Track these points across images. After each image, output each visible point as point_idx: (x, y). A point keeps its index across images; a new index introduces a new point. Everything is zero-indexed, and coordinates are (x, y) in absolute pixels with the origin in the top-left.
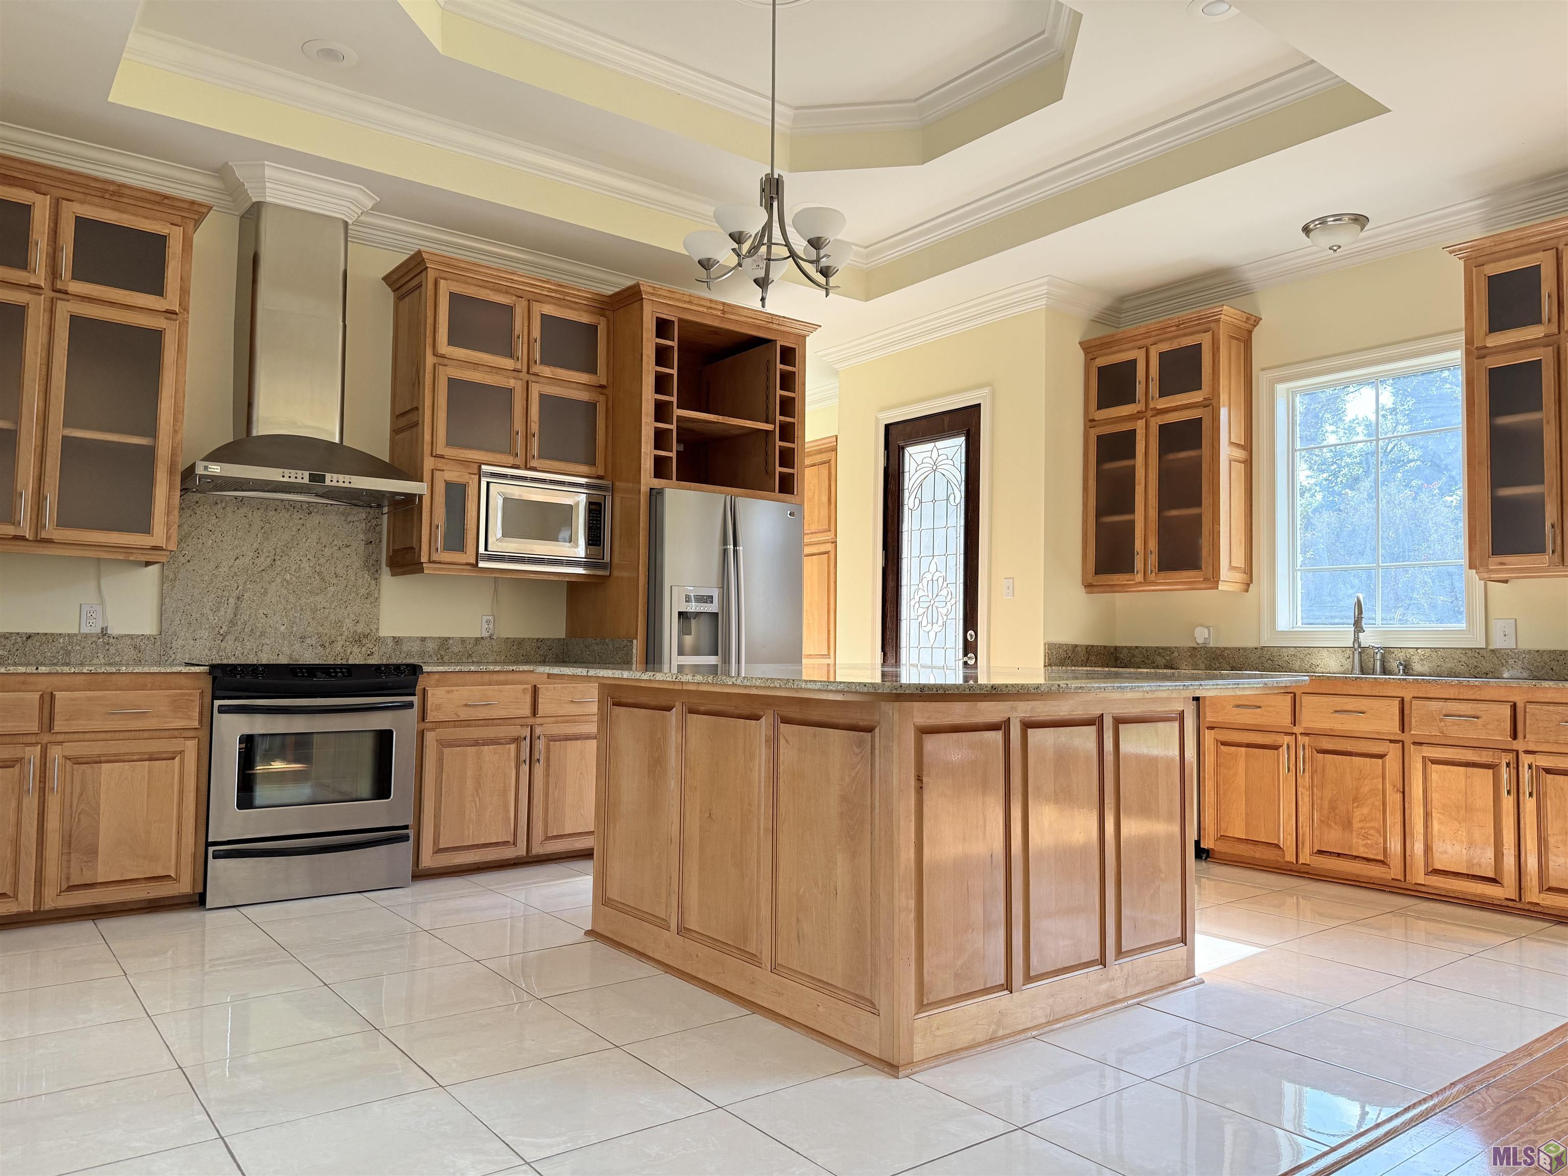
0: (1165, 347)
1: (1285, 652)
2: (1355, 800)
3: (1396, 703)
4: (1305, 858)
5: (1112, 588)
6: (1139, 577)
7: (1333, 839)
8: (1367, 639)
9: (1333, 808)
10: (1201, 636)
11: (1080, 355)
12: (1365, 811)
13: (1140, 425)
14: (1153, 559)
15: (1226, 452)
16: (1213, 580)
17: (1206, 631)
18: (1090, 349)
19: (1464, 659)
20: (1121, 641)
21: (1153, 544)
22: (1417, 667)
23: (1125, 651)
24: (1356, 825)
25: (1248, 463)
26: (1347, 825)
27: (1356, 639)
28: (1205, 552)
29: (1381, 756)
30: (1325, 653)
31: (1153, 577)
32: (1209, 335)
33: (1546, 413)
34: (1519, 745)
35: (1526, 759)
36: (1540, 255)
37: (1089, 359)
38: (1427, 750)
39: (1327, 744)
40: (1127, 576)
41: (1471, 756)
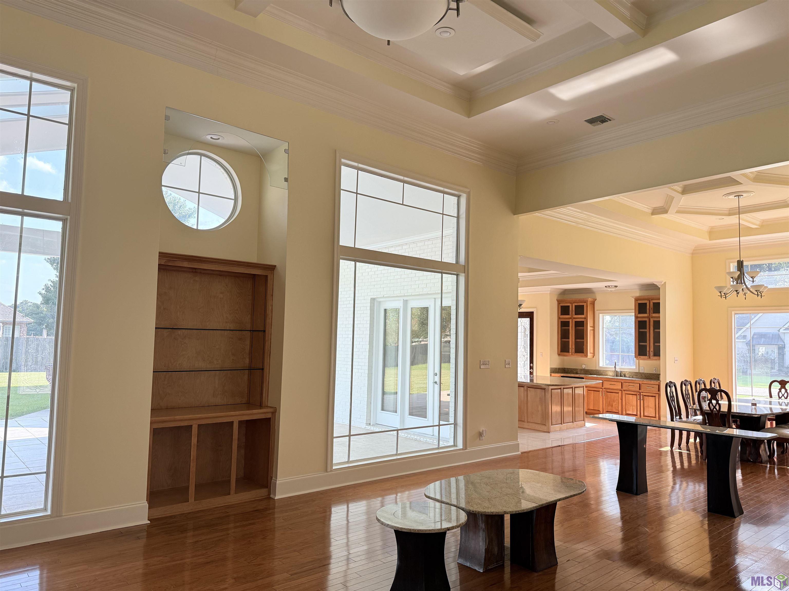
0: (576, 304)
1: (601, 371)
2: (614, 401)
3: (621, 383)
4: (604, 412)
5: (564, 356)
6: (571, 354)
8: (618, 369)
9: (609, 402)
10: (584, 367)
11: (556, 303)
12: (615, 403)
13: (570, 320)
14: (574, 350)
15: (589, 328)
16: (586, 356)
17: (585, 366)
18: (559, 302)
19: (635, 374)
20: (566, 367)
21: (574, 347)
22: (627, 375)
23: (567, 369)
24: (614, 406)
25: (594, 330)
26: (612, 406)
27: (615, 369)
28: (585, 350)
29: (618, 393)
30: (609, 372)
31: (573, 354)
32: (586, 303)
33: (647, 330)
34: (640, 391)
35: (641, 393)
36: (647, 301)
37: (559, 303)
38: (626, 392)
39: (608, 391)
40: (568, 353)
41: (633, 393)
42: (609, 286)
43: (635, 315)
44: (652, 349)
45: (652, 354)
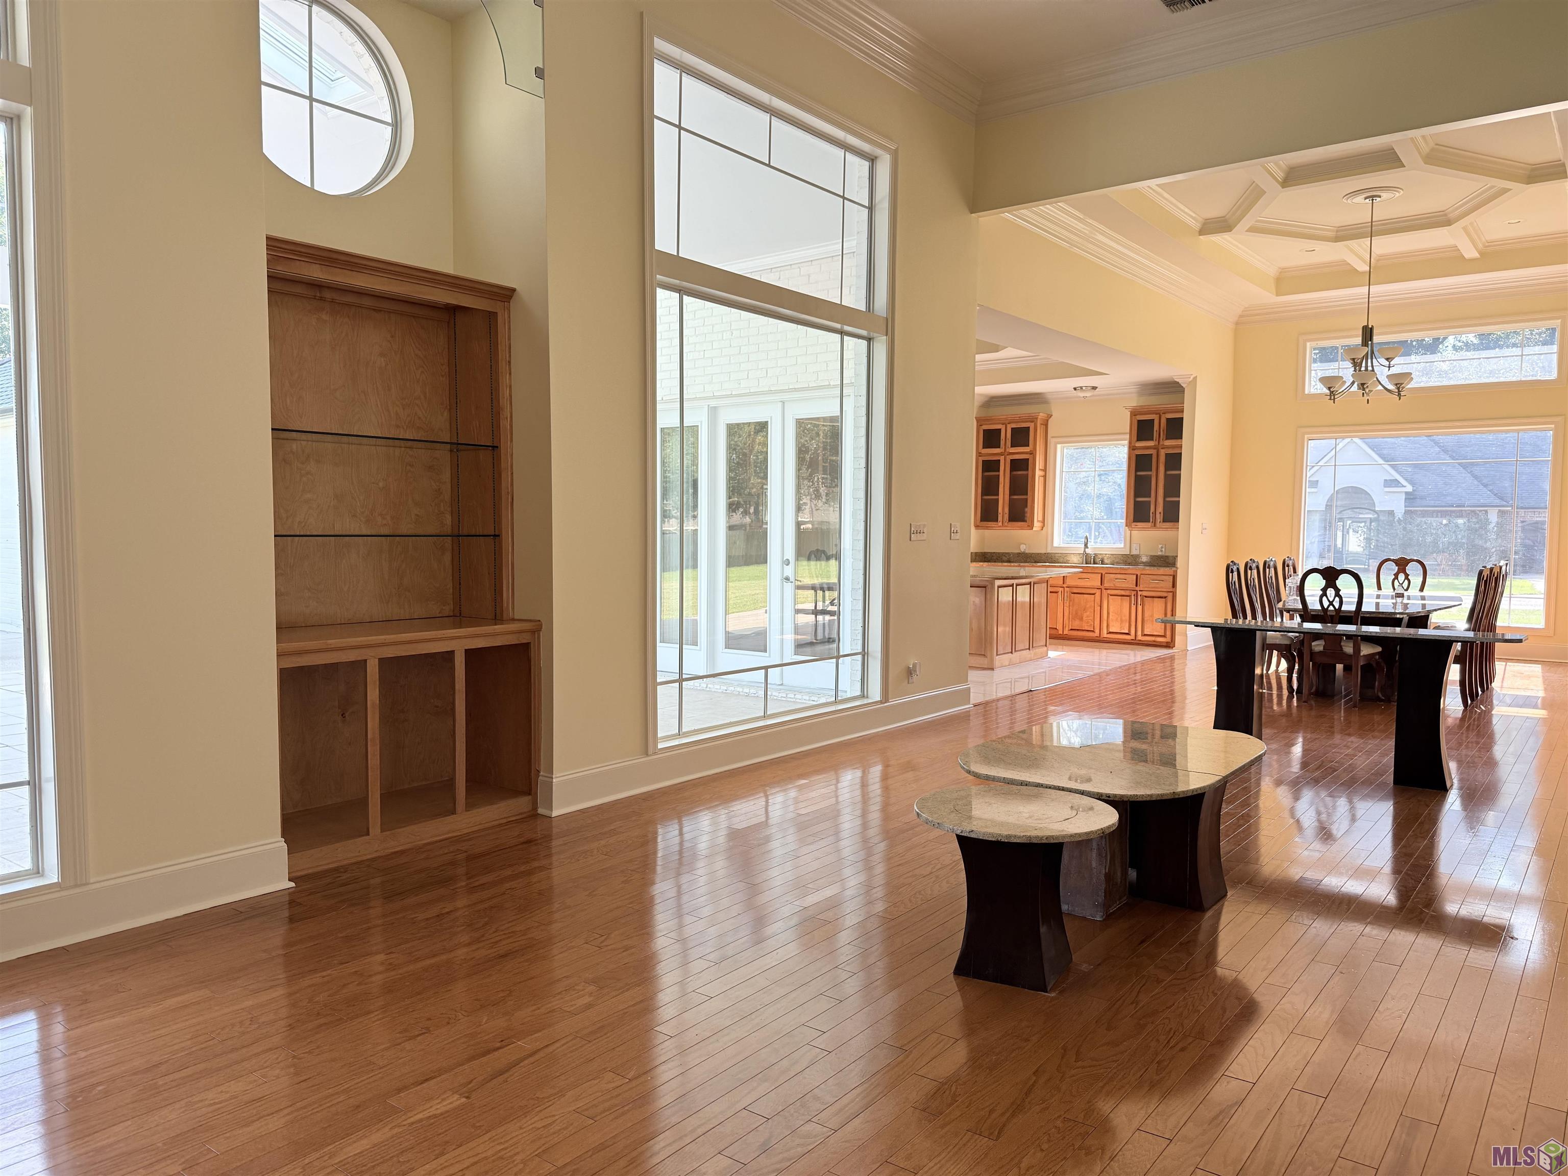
0: (1014, 426)
1: (1053, 555)
2: (1084, 610)
3: (1100, 575)
4: (1066, 632)
5: (987, 528)
6: (1000, 524)
7: (1076, 624)
8: (1088, 551)
9: (1076, 613)
10: (1023, 548)
12: (1088, 613)
13: (1002, 458)
14: (1006, 516)
15: (1038, 473)
16: (1031, 527)
17: (1026, 546)
18: (980, 421)
19: (1122, 557)
21: (1007, 510)
22: (1106, 561)
23: (989, 554)
24: (1084, 618)
25: (1045, 477)
26: (1081, 619)
27: (1085, 551)
28: (1028, 515)
29: (1094, 594)
30: (1073, 556)
31: (1006, 524)
32: (1033, 424)
33: (1153, 473)
34: (1138, 589)
35: (1139, 593)
36: (1154, 415)
37: (979, 425)
38: (1109, 592)
39: (1075, 590)
40: (995, 523)
41: (1123, 593)
42: (1081, 388)
43: (1130, 443)
44: (1160, 509)
45: (1159, 517)
